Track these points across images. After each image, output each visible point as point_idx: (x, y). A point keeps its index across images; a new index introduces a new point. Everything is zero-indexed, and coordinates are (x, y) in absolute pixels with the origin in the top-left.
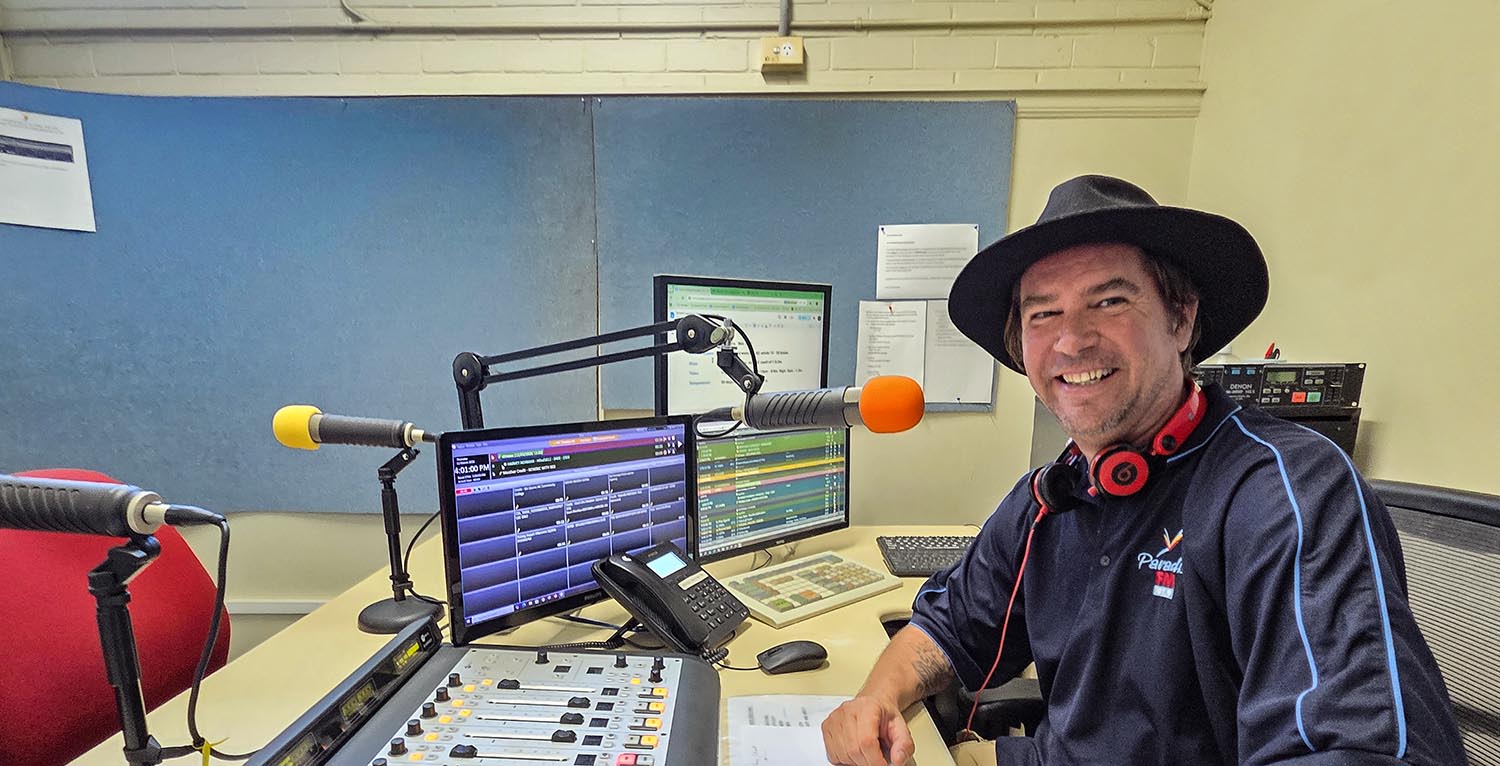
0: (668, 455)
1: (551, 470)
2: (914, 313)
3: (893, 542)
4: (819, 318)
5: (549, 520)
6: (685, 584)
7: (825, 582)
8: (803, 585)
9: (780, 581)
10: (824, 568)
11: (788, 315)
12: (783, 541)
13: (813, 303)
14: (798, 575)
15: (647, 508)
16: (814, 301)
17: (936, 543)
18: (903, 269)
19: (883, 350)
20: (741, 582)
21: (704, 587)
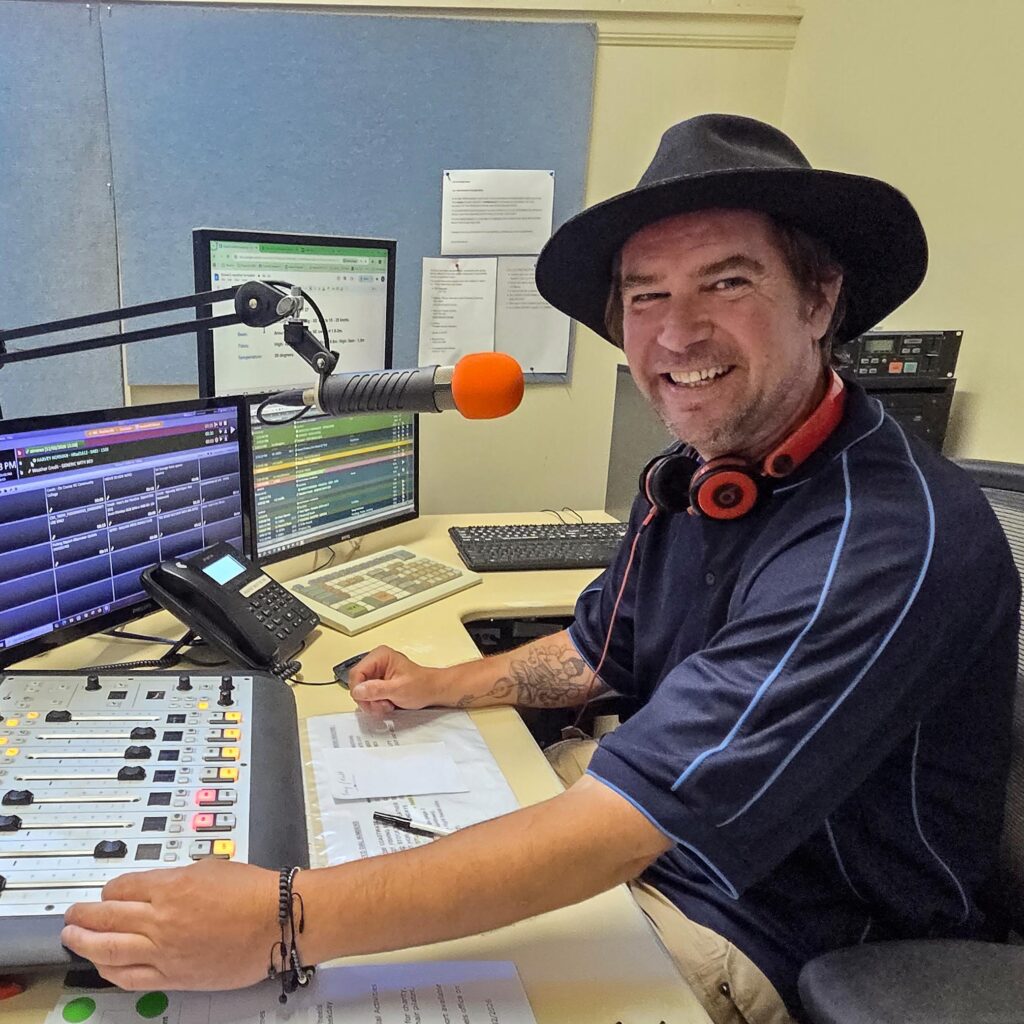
0: (220, 443)
1: (89, 465)
2: (484, 272)
3: (468, 533)
4: (383, 279)
5: (88, 524)
6: (247, 591)
7: (398, 582)
8: (374, 586)
9: (349, 583)
10: (396, 565)
11: (348, 275)
12: (348, 536)
13: (377, 261)
14: (368, 574)
15: (198, 505)
16: (377, 259)
17: (514, 533)
18: (470, 221)
19: (448, 314)
20: (306, 585)
21: (267, 593)
